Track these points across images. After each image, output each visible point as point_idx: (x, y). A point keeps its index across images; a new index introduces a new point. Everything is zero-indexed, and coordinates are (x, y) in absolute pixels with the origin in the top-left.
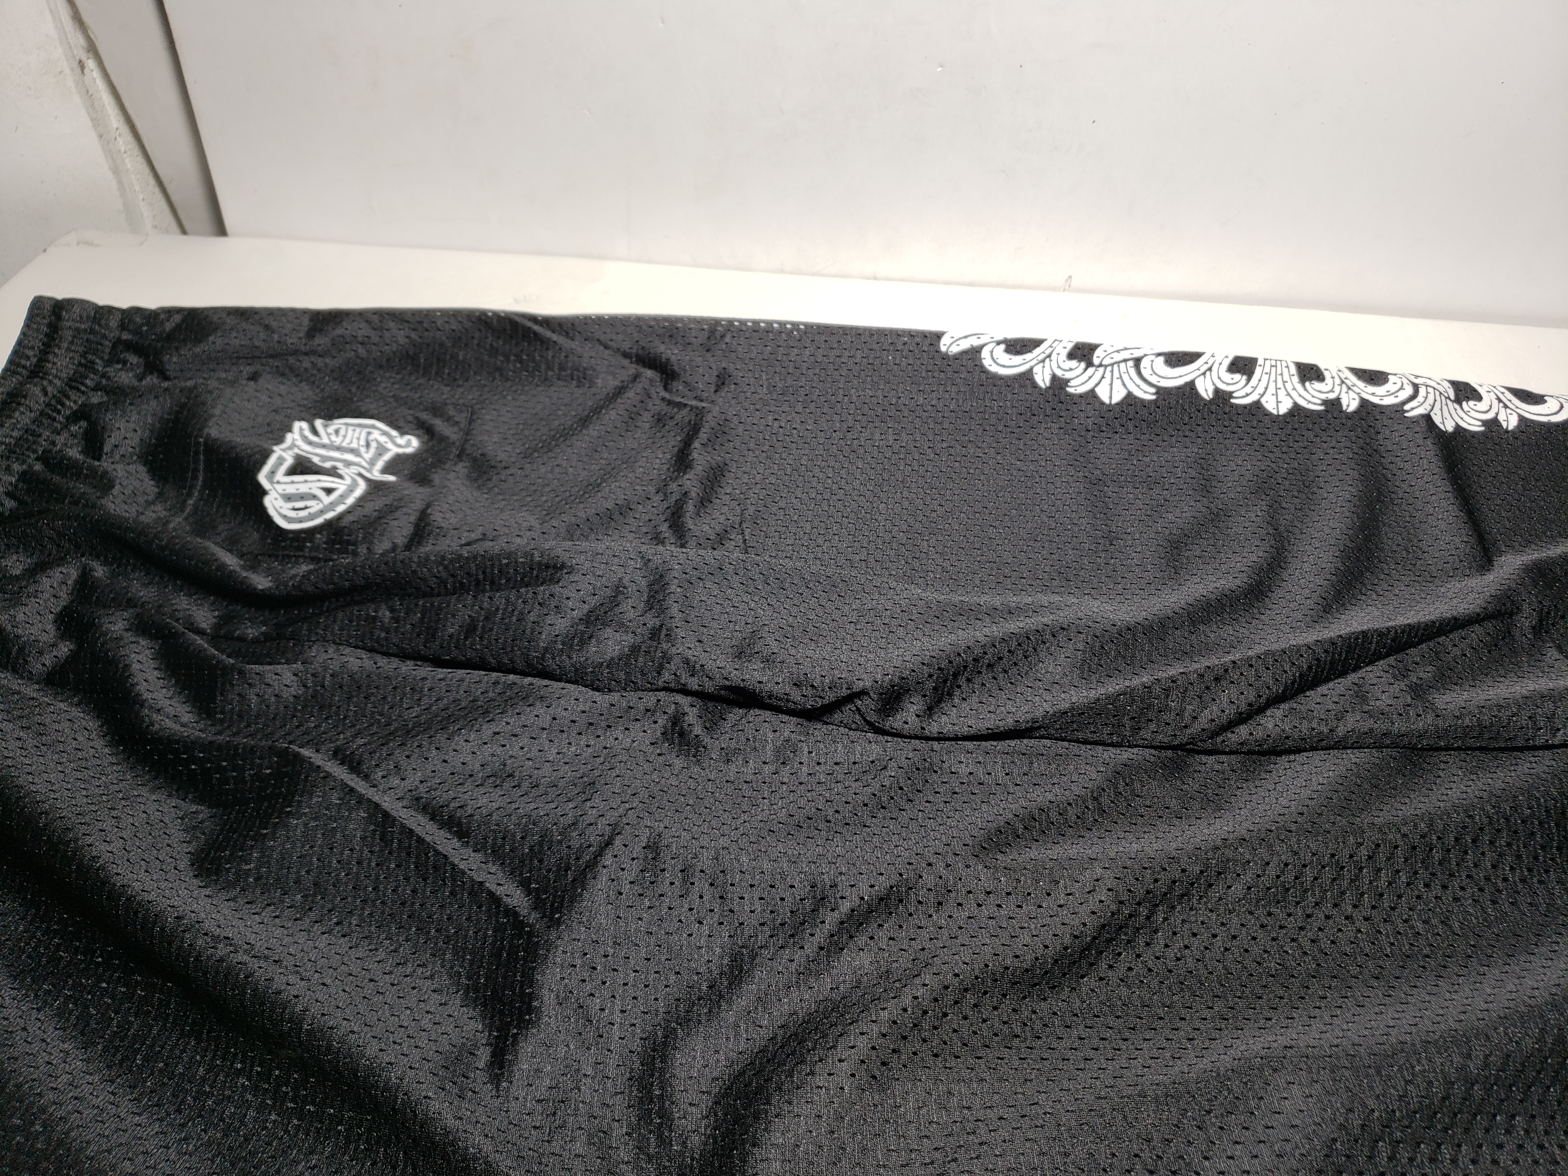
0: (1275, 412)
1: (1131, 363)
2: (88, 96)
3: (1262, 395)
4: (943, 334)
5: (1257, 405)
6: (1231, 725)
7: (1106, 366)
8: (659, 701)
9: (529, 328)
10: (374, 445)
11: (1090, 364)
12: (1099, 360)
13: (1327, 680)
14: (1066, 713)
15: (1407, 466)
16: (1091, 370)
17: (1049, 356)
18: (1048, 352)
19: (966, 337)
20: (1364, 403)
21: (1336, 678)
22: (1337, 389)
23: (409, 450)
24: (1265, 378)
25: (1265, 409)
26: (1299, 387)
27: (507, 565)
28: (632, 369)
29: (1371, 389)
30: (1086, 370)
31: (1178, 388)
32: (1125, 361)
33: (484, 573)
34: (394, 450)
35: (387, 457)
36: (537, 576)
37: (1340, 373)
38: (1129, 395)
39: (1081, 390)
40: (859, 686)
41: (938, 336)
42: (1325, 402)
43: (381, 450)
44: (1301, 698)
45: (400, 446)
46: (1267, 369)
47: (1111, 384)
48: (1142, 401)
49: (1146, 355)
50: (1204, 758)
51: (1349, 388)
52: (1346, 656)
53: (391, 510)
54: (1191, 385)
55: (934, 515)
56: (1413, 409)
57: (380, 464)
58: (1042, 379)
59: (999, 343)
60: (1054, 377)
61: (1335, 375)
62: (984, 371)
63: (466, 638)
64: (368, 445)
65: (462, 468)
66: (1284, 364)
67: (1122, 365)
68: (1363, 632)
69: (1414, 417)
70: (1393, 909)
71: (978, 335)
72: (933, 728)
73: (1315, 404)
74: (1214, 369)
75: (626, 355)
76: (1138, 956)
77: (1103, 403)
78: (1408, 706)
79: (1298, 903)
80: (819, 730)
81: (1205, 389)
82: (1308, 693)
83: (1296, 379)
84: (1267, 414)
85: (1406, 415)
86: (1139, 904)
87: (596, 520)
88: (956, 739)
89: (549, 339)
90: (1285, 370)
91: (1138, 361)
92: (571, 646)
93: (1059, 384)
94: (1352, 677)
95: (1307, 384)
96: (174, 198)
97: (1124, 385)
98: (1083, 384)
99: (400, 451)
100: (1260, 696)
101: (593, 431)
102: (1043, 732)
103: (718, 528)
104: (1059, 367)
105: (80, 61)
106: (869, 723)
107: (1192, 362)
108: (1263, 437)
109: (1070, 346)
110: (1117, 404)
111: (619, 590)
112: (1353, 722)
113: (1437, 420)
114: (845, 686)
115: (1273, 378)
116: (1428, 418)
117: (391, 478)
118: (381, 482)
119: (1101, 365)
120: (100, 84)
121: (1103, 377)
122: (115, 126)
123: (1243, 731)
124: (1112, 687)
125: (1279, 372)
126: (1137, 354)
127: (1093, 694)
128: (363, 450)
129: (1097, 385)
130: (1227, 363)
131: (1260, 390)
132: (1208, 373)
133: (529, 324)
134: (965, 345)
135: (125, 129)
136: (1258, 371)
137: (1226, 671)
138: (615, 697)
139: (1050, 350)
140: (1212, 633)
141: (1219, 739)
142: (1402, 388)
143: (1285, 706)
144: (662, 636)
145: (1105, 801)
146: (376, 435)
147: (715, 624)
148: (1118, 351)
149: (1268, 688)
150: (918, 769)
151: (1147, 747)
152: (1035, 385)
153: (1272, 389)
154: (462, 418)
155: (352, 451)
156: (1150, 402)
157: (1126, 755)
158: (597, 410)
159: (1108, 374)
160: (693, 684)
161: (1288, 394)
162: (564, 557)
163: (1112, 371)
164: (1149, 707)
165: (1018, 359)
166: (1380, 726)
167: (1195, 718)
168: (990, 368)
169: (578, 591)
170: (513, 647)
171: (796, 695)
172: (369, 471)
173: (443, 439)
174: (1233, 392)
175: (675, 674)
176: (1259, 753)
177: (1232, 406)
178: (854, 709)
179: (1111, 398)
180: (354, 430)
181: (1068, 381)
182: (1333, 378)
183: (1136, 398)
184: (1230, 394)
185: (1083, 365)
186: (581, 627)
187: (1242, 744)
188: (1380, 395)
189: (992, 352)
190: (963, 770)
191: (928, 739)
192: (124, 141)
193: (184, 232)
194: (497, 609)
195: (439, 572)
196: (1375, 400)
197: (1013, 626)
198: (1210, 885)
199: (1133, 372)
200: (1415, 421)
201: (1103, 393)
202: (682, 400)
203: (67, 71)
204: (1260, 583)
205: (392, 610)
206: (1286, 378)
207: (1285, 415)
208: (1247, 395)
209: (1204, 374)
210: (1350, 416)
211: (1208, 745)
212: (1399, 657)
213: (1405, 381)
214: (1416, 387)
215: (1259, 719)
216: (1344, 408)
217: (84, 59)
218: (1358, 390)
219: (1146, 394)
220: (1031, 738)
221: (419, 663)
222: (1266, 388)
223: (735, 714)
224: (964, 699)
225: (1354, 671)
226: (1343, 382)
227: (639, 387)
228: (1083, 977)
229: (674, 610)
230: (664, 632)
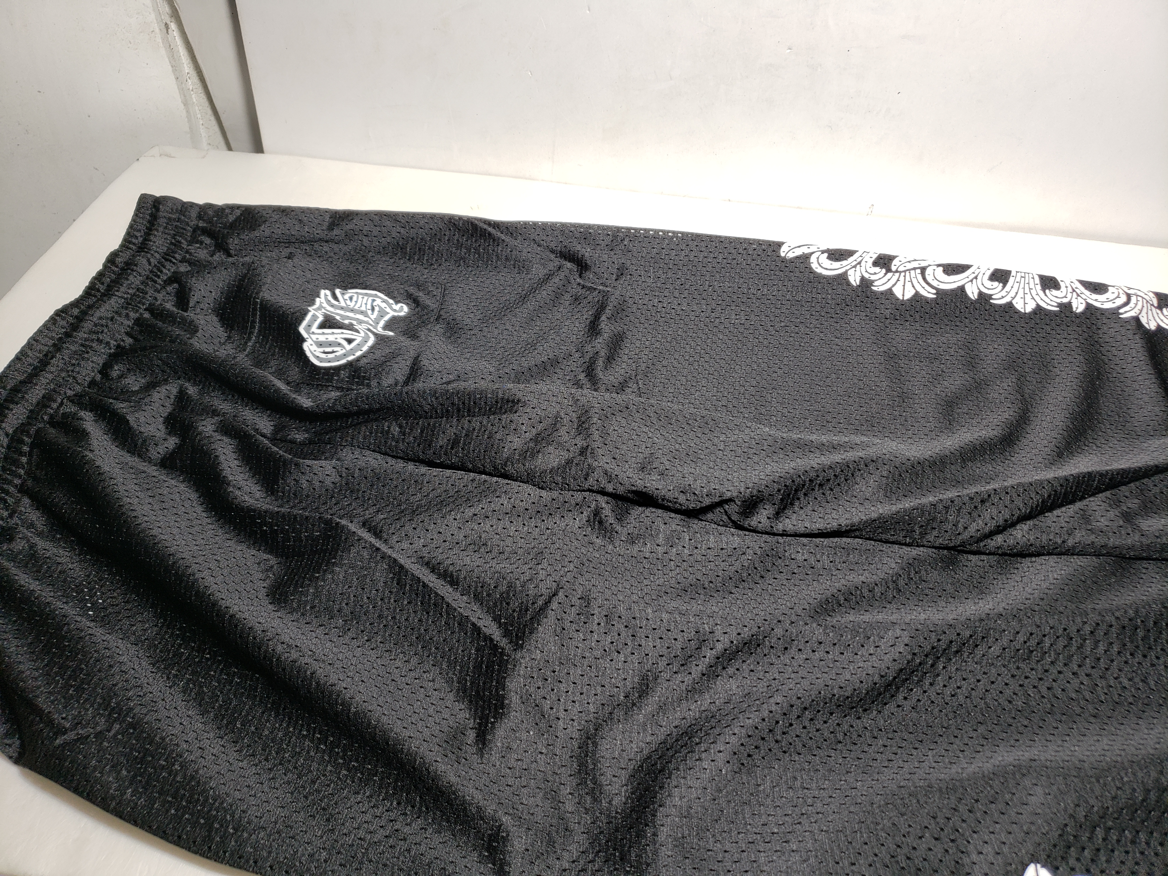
0: (1023, 311)
1: (918, 271)
2: (170, 49)
3: (1013, 298)
4: (783, 243)
5: (1010, 305)
6: (991, 534)
7: (900, 272)
8: (585, 498)
9: (485, 229)
10: (377, 309)
11: (889, 270)
12: (896, 267)
13: (1061, 505)
14: (875, 520)
15: (1121, 354)
16: (890, 275)
17: (860, 263)
18: (859, 260)
19: (799, 247)
20: (1089, 307)
21: (1067, 505)
22: (1069, 295)
23: (402, 314)
24: (1016, 285)
25: (1015, 308)
26: (1041, 293)
27: (480, 399)
28: (557, 262)
29: (1095, 296)
30: (886, 274)
31: (952, 290)
32: (915, 269)
33: (463, 403)
34: (392, 314)
35: (387, 318)
36: (501, 407)
37: (1072, 284)
38: (917, 294)
39: (882, 289)
40: (728, 495)
41: (780, 245)
42: (1060, 305)
43: (382, 313)
44: (1041, 518)
45: (395, 311)
46: (1018, 279)
47: (904, 286)
48: (926, 298)
49: (930, 265)
50: (971, 557)
51: (1078, 295)
52: (1076, 489)
53: (394, 356)
54: (962, 289)
55: (775, 375)
56: (1126, 312)
57: (382, 323)
58: (854, 279)
59: (823, 252)
60: (863, 279)
61: (1068, 285)
62: (812, 272)
63: (452, 448)
64: (373, 309)
65: (439, 328)
66: (1031, 276)
67: (912, 272)
68: (1088, 473)
69: (1126, 318)
70: (1107, 669)
71: (808, 246)
72: (780, 527)
73: (1052, 306)
74: (979, 278)
75: (552, 251)
76: (925, 692)
77: (898, 299)
78: (1121, 527)
79: (1038, 661)
80: (696, 525)
81: (972, 292)
82: (1046, 514)
83: (1039, 287)
84: (1017, 312)
85: (1120, 316)
86: (926, 656)
87: (535, 369)
88: (796, 535)
89: (499, 239)
90: (1031, 281)
91: (923, 270)
92: (525, 457)
93: (866, 283)
94: (1079, 505)
95: (1047, 291)
96: (225, 124)
97: (913, 286)
98: (883, 284)
99: (396, 314)
100: (1013, 515)
101: (531, 305)
102: (857, 533)
103: (621, 379)
104: (866, 271)
105: (166, 24)
106: (733, 522)
107: (963, 272)
108: (1013, 328)
109: (875, 256)
110: (908, 300)
111: (557, 420)
112: (1079, 537)
113: (1144, 321)
114: (718, 495)
115: (1022, 286)
116: (1137, 319)
117: (391, 334)
118: (384, 335)
119: (897, 271)
120: (179, 41)
121: (898, 280)
122: (187, 71)
123: (999, 539)
124: (907, 504)
125: (1027, 281)
126: (923, 264)
127: (894, 508)
128: (370, 312)
129: (894, 285)
130: (988, 273)
131: (1013, 294)
132: (974, 280)
133: (485, 227)
134: (798, 252)
135: (193, 74)
136: (1011, 280)
137: (989, 496)
138: (555, 494)
139: (861, 258)
140: (978, 468)
141: (982, 544)
142: (1118, 297)
143: (1030, 523)
144: (588, 454)
145: (901, 583)
146: (378, 302)
147: (625, 447)
148: (909, 262)
149: (1019, 509)
150: (768, 555)
151: (930, 547)
152: (848, 284)
153: (1021, 294)
154: (437, 292)
155: (362, 312)
156: (932, 299)
157: (915, 552)
158: (533, 290)
159: (902, 278)
160: (610, 488)
161: (1033, 298)
162: (520, 395)
163: (905, 276)
164: (934, 519)
165: (836, 265)
166: (1100, 541)
167: (966, 528)
168: (816, 270)
169: (530, 419)
170: (484, 455)
171: (682, 499)
172: (375, 328)
173: (425, 307)
174: (992, 295)
175: (597, 481)
176: (1010, 555)
177: (991, 305)
178: (722, 511)
179: (903, 295)
180: (363, 298)
181: (873, 281)
182: (1067, 287)
183: (922, 296)
184: (990, 297)
185: (884, 271)
186: (532, 445)
187: (998, 548)
188: (1101, 301)
189: (818, 258)
190: (800, 557)
191: (774, 534)
192: (193, 82)
193: (230, 148)
194: (474, 429)
195: (432, 401)
196: (1097, 305)
197: (837, 457)
198: (977, 646)
199: (920, 277)
200: (1127, 321)
201: (898, 292)
202: (592, 285)
203: (157, 30)
204: (1011, 434)
205: (401, 427)
206: (1032, 286)
207: (1030, 313)
208: (1003, 297)
209: (972, 281)
210: (1077, 316)
211: (974, 547)
212: (1113, 492)
213: (1121, 292)
214: (1129, 296)
215: (1010, 530)
216: (1074, 309)
217: (168, 22)
218: (1084, 297)
219: (928, 293)
220: (848, 537)
221: (417, 464)
222: (1017, 293)
223: (637, 511)
224: (801, 508)
225: (1080, 500)
226: (1074, 291)
227: (562, 275)
228: (886, 704)
229: (596, 435)
230: (589, 450)
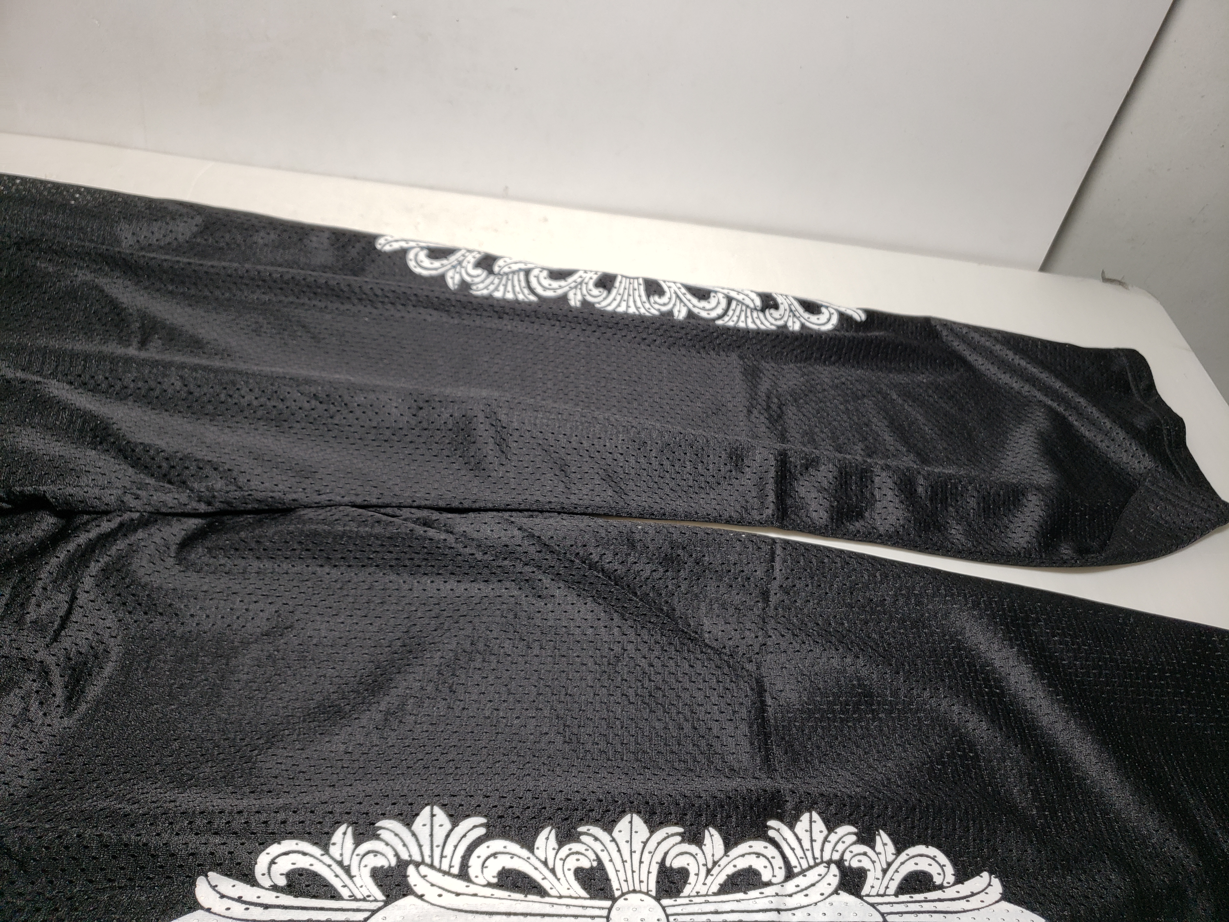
1: (522, 274)
3: (618, 306)
4: (379, 236)
7: (503, 275)
11: (491, 272)
12: (499, 269)
16: (491, 277)
17: (460, 263)
18: (460, 259)
19: (397, 240)
20: (690, 314)
22: (672, 303)
24: (620, 290)
26: (644, 298)
29: (697, 303)
30: (487, 277)
31: (555, 298)
32: (518, 271)
37: (676, 289)
38: (517, 298)
39: (483, 293)
41: (375, 237)
42: (662, 313)
46: (623, 284)
48: (524, 305)
49: (534, 268)
51: (682, 302)
54: (565, 296)
56: (723, 322)
58: (453, 281)
59: (422, 248)
60: (462, 281)
61: (673, 291)
62: (408, 270)
66: (636, 280)
67: (516, 275)
69: (723, 329)
71: (406, 241)
73: (654, 313)
74: (584, 283)
77: (498, 302)
81: (575, 300)
83: (643, 293)
85: (720, 327)
90: (635, 285)
91: (527, 272)
93: (465, 286)
95: (651, 298)
97: (515, 291)
98: (484, 288)
104: (467, 273)
107: (567, 277)
109: (478, 256)
115: (626, 292)
119: (499, 274)
121: (500, 284)
126: (529, 266)
129: (495, 289)
130: (594, 279)
131: (617, 301)
132: (579, 287)
134: (395, 246)
136: (617, 285)
139: (463, 258)
142: (720, 303)
148: (514, 263)
152: (446, 285)
153: (624, 302)
159: (503, 282)
161: (635, 304)
163: (507, 279)
165: (436, 263)
168: (413, 269)
174: (596, 303)
177: (596, 313)
179: (503, 298)
181: (473, 285)
182: (671, 293)
183: (521, 300)
184: (594, 305)
185: (486, 273)
188: (703, 309)
189: (416, 256)
196: (699, 312)
199: (522, 281)
201: (499, 296)
206: (635, 291)
208: (607, 305)
209: (575, 287)
210: (678, 324)
213: (722, 296)
214: (729, 301)
216: (675, 317)
218: (687, 304)
219: (529, 300)
222: (621, 300)
226: (678, 296)
